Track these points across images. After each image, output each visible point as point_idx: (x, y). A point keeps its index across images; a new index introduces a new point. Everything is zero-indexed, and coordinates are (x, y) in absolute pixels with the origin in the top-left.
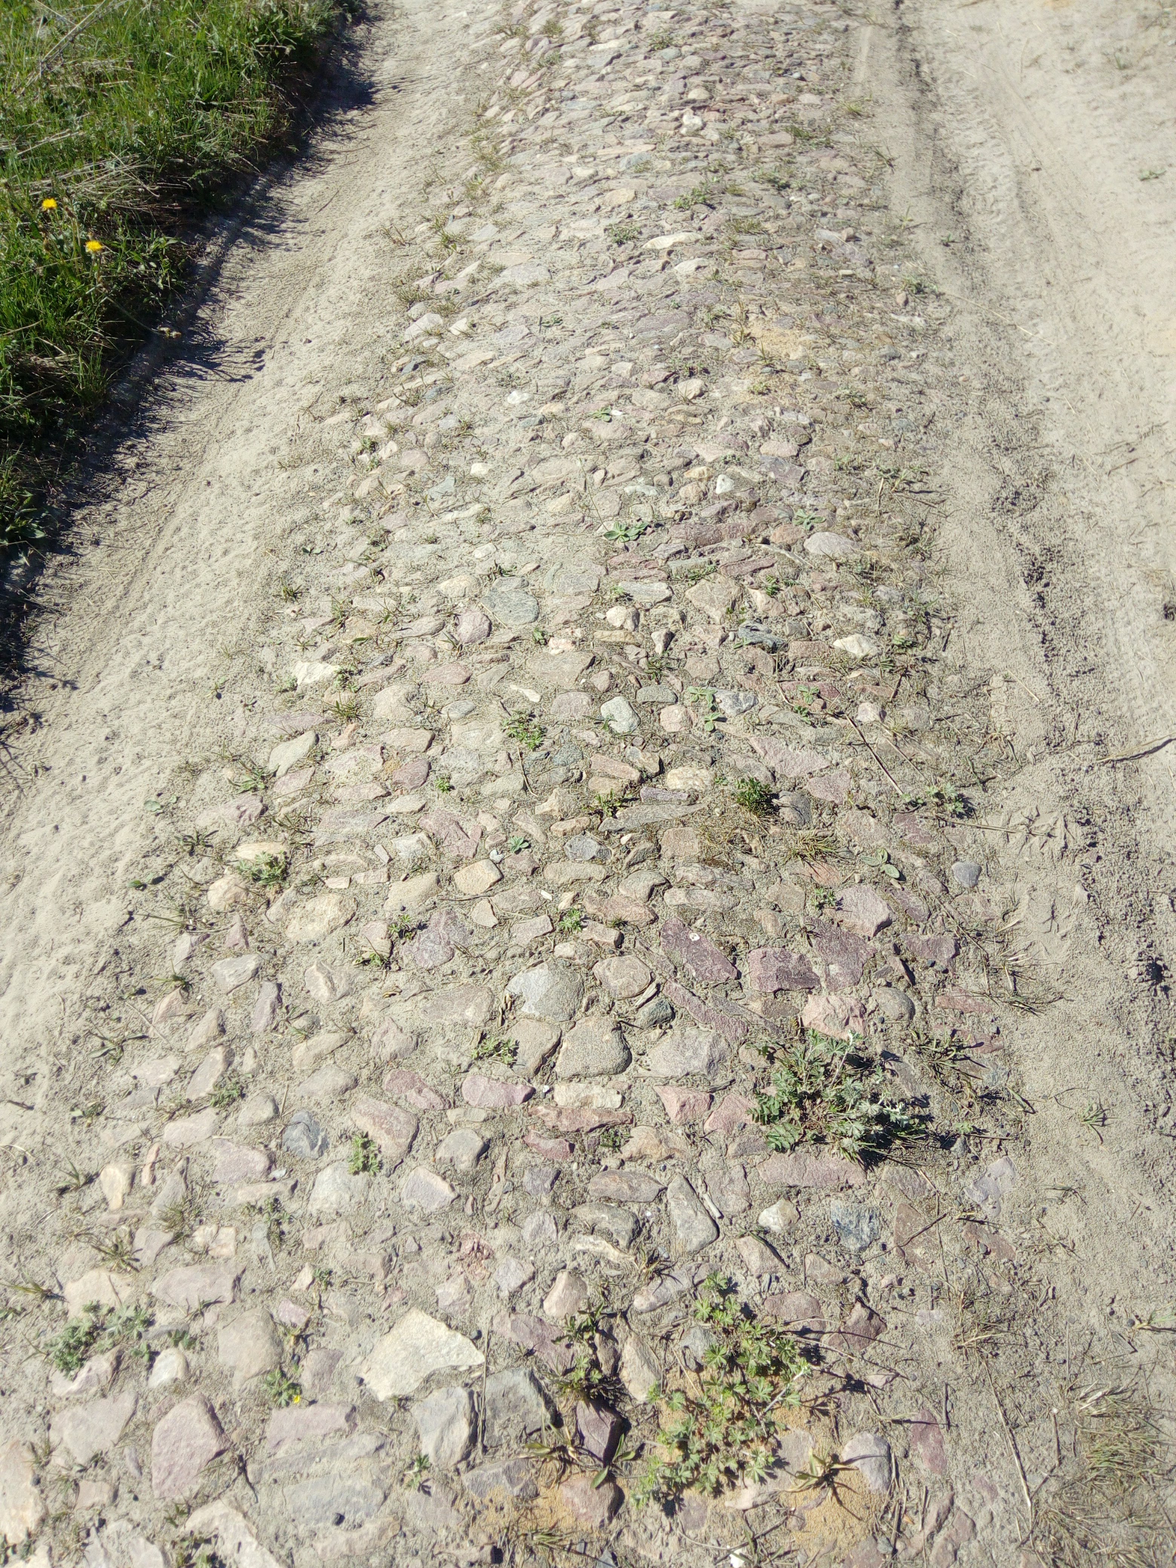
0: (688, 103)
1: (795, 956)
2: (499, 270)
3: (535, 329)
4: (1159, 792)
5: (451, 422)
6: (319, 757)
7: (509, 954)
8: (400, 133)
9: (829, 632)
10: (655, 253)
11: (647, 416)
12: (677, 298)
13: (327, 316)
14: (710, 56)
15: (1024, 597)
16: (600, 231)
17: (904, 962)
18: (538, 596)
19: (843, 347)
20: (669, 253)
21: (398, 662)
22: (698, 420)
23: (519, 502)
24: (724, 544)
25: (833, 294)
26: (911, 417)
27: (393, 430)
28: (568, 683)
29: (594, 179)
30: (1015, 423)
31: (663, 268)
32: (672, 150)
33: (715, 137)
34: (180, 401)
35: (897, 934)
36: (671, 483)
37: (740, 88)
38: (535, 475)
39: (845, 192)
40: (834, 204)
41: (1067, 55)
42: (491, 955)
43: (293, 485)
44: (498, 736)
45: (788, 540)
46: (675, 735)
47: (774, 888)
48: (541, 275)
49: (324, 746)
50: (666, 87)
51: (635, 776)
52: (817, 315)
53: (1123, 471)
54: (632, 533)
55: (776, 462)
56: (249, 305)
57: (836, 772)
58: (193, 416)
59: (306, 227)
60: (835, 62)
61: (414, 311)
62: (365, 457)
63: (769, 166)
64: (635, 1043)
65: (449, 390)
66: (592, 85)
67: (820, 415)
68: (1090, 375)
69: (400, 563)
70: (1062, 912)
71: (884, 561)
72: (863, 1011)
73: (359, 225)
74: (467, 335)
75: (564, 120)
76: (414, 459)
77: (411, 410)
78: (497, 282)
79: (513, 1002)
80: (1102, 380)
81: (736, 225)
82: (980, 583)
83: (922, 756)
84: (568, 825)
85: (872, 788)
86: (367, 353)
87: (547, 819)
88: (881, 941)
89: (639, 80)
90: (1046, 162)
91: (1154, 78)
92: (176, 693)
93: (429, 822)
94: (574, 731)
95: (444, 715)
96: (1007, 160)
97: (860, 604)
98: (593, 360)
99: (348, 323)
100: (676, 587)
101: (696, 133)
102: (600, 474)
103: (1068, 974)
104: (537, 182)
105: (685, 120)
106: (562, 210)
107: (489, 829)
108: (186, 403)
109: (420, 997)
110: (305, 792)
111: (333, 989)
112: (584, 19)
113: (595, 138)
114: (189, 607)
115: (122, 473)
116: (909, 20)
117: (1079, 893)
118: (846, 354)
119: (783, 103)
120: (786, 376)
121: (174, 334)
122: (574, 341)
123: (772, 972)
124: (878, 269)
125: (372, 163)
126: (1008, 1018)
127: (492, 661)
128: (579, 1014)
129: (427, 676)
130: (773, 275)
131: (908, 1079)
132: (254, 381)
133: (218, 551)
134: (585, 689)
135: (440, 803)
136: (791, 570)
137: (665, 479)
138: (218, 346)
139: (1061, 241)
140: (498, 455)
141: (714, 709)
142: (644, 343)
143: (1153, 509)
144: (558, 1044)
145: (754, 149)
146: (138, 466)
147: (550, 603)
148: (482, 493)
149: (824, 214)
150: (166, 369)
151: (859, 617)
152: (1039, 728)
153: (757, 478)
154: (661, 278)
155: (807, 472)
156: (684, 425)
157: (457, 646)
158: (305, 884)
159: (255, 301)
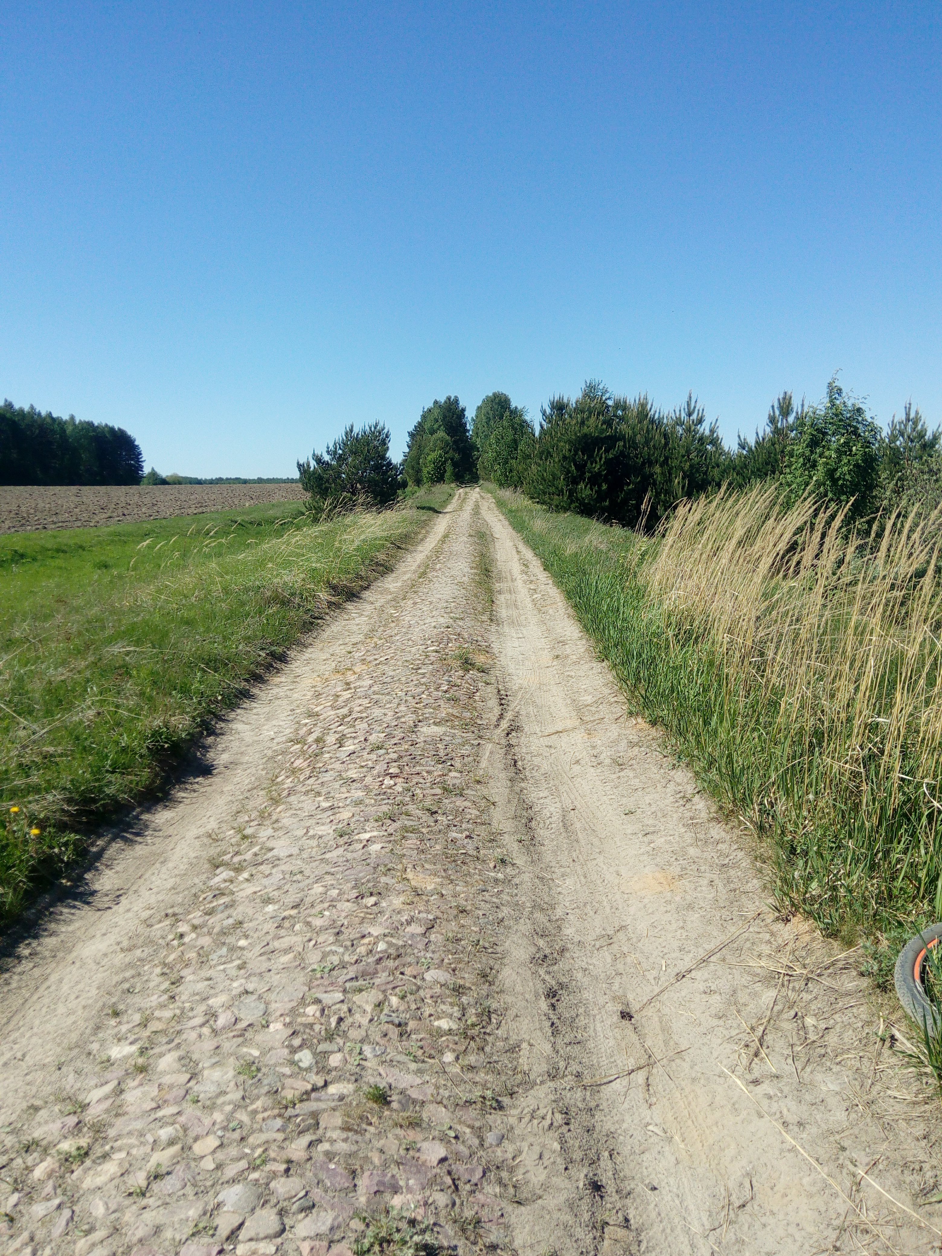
0: (388, 774)
1: (389, 1175)
2: (271, 849)
3: (287, 876)
4: (610, 1102)
5: (231, 921)
6: (119, 1091)
7: (220, 1182)
8: (225, 789)
9: (432, 1018)
10: (361, 841)
11: (344, 914)
12: (368, 861)
13: (165, 877)
14: (403, 754)
15: (543, 1005)
16: (331, 831)
17: (453, 1180)
18: (267, 1004)
19: (457, 885)
20: (368, 841)
21: (177, 1041)
22: (372, 916)
23: (264, 958)
24: (379, 975)
25: (454, 861)
26: (491, 918)
27: (195, 928)
28: (277, 1044)
29: (332, 808)
30: (548, 924)
31: (363, 847)
32: (376, 795)
33: (401, 789)
34: (64, 921)
35: (450, 1165)
36: (353, 945)
37: (418, 769)
38: (276, 944)
39: (468, 816)
40: (461, 821)
41: (593, 759)
42: (208, 1183)
43: (127, 960)
44: (231, 1073)
45: (415, 973)
46: (336, 1068)
47: (382, 1142)
48: (295, 851)
49: (123, 1086)
50: (377, 767)
51: (309, 1087)
52: (444, 870)
53: (605, 948)
54: (327, 970)
55: (413, 936)
56: (117, 872)
57: (426, 1086)
58: (70, 929)
59: (161, 833)
60: (471, 759)
61: (218, 871)
62: (175, 943)
63: (428, 803)
64: (288, 1222)
65: (232, 906)
66: (338, 766)
67: (440, 915)
68: (591, 903)
69: (186, 993)
70: (546, 1156)
71: (467, 985)
72: (426, 1204)
73: (194, 832)
74: (247, 880)
75: (320, 781)
76: (206, 941)
77: (207, 917)
78: (270, 855)
79: (219, 1206)
80: (597, 905)
81: (405, 829)
82: (520, 997)
83: (477, 1079)
84: (266, 1114)
85: (447, 1093)
86: (186, 893)
87: (255, 1112)
88: (441, 1168)
89: (363, 764)
90: (579, 806)
91: (634, 770)
92: (31, 1072)
93: (182, 1119)
94: (277, 1069)
95: (200, 1065)
96: (558, 805)
97: (452, 1004)
98: (318, 889)
99: (178, 879)
100: (349, 996)
101: (390, 788)
102: (313, 942)
103: (545, 1187)
104: (300, 809)
105: (385, 782)
106: (312, 821)
107: (218, 1121)
108: (67, 922)
109: (161, 1208)
110: (107, 1111)
111: (107, 1208)
112: (337, 736)
113: (335, 789)
114: (49, 1027)
115: (19, 958)
116: (513, 742)
117: (556, 1146)
118: (458, 888)
119: (440, 776)
120: (424, 897)
121: (69, 884)
122: (307, 882)
123: (375, 1182)
124: (481, 852)
125: (206, 803)
126: (509, 1208)
127: (234, 1037)
128: (257, 1209)
129: (193, 1048)
130: (423, 851)
131: (447, 1236)
132: (113, 910)
133: (72, 997)
134: (287, 1047)
135: (190, 1110)
136: (414, 988)
137: (349, 943)
138: (93, 893)
139: (583, 842)
140: (256, 936)
141: (360, 1054)
142: (347, 881)
143: (620, 967)
144: (241, 1225)
145: (421, 796)
146: (30, 954)
147: (273, 1006)
148: (242, 955)
149: (455, 826)
150: (59, 904)
151: (450, 1011)
152: (544, 1067)
153: (401, 943)
154: (361, 852)
155: (430, 941)
156: (363, 918)
157: (214, 1031)
158: (98, 1158)
159: (122, 870)
